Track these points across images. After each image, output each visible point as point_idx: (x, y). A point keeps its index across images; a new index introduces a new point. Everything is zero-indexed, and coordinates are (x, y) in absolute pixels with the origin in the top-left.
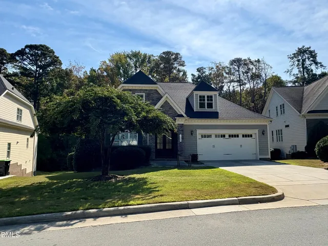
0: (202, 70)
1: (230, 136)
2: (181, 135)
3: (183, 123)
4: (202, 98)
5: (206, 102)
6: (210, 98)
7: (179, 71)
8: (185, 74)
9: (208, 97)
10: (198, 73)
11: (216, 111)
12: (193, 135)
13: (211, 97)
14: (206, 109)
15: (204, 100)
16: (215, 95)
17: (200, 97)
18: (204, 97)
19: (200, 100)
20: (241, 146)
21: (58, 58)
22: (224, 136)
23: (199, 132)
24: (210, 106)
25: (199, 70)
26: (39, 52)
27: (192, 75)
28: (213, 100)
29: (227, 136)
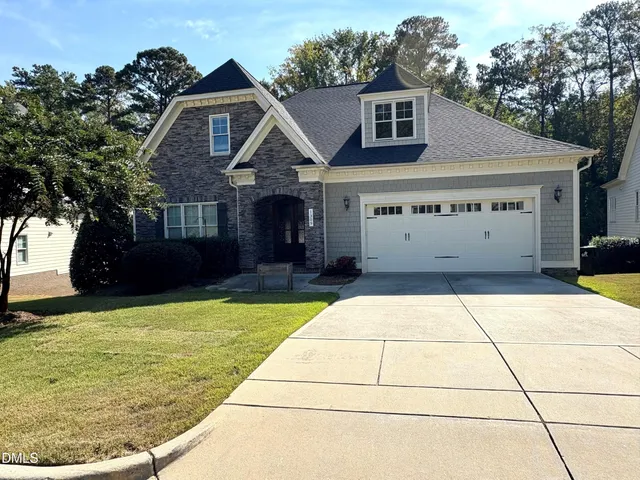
0: (505, 50)
1: (453, 208)
2: (311, 212)
3: (317, 180)
4: (383, 111)
5: (394, 119)
6: (405, 109)
7: (443, 61)
8: (460, 66)
9: (399, 105)
10: (494, 60)
11: (421, 142)
12: (351, 209)
13: (409, 104)
14: (395, 140)
15: (389, 116)
16: (420, 99)
17: (378, 107)
18: (388, 107)
19: (378, 117)
20: (487, 234)
21: (193, 69)
22: (438, 209)
23: (368, 201)
24: (406, 129)
25: (495, 53)
26: (161, 63)
27: (479, 66)
28: (414, 113)
29: (446, 209)
